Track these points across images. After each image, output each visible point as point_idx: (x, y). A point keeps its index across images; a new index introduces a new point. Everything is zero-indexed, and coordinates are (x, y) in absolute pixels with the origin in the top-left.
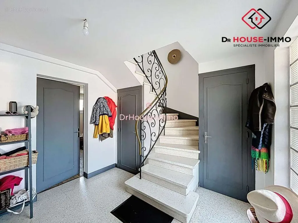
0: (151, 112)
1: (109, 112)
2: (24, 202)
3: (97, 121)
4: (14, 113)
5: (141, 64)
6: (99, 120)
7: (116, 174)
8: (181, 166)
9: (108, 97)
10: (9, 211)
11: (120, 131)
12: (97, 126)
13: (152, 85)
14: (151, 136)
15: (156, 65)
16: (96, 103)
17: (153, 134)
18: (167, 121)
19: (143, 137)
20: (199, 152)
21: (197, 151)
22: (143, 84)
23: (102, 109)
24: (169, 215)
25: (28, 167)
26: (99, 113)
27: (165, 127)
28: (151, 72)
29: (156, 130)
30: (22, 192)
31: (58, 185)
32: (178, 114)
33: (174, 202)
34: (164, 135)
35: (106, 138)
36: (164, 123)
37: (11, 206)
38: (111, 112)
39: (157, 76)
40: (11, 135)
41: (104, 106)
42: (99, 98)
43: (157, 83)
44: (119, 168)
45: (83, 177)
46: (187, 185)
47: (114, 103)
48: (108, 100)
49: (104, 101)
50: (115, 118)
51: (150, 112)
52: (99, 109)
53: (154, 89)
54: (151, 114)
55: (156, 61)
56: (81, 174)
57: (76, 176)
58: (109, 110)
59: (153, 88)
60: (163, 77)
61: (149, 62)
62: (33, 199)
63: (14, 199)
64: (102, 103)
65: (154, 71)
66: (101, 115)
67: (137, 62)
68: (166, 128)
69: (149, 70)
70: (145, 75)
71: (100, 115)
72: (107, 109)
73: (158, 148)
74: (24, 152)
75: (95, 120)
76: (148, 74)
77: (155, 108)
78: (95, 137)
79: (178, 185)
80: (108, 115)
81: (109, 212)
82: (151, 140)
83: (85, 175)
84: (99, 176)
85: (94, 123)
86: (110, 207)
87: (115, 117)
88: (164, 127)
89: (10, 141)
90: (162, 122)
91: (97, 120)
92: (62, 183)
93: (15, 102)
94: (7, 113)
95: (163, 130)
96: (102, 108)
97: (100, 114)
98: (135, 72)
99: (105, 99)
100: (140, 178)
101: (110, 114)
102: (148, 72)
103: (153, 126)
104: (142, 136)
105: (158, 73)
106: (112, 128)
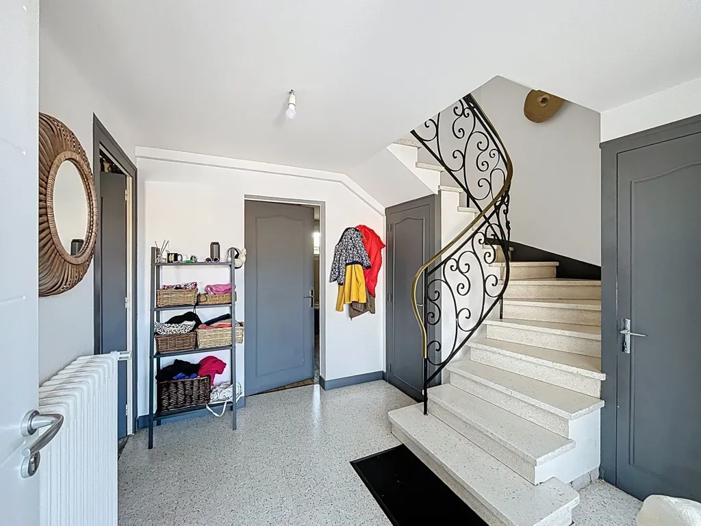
0: (456, 256)
1: (364, 259)
2: (226, 401)
3: (341, 277)
4: (216, 260)
5: (432, 145)
6: (345, 276)
7: (381, 392)
8: (533, 405)
9: (364, 227)
10: (208, 408)
11: (392, 300)
12: (341, 287)
13: (467, 191)
14: (457, 316)
15: (477, 138)
16: (340, 241)
17: (464, 313)
18: (510, 283)
19: (433, 316)
20: (603, 377)
21: (595, 374)
22: (440, 192)
23: (351, 252)
24: (478, 514)
25: (231, 347)
26: (346, 260)
27: (502, 299)
28: (464, 157)
29: (472, 302)
30: (225, 386)
31: (277, 389)
32: (557, 264)
33: (493, 488)
34: (501, 317)
35: (360, 313)
36: (500, 287)
37: (211, 402)
38: (369, 258)
39: (483, 165)
40: (212, 293)
41: (355, 246)
42: (347, 230)
43: (483, 182)
44: (389, 383)
45: (319, 385)
46: (539, 457)
47: (379, 238)
48: (365, 232)
49: (355, 235)
50: (378, 272)
51: (453, 257)
52: (344, 251)
53: (474, 199)
54: (458, 262)
55: (479, 127)
56: (316, 379)
57: (307, 382)
58: (365, 253)
59: (469, 196)
60: (502, 165)
61: (457, 133)
62: (237, 400)
63: (215, 393)
64: (351, 239)
65: (472, 153)
66: (349, 264)
67: (421, 140)
68: (507, 299)
69: (457, 154)
70: (443, 169)
71: (347, 264)
72: (359, 251)
73: (478, 350)
74: (227, 322)
75: (337, 273)
76: (455, 164)
77: (468, 247)
78: (339, 308)
79: (512, 449)
80: (362, 265)
81: (348, 461)
82: (458, 325)
83: (322, 382)
84: (346, 389)
85: (335, 280)
86: (352, 453)
87: (379, 269)
88: (500, 297)
89: (210, 303)
90: (493, 285)
91: (341, 274)
92: (283, 388)
93: (217, 243)
94: (208, 260)
95: (498, 304)
96: (351, 249)
97: (347, 262)
98: (416, 166)
99: (358, 231)
100: (425, 413)
101: (367, 262)
102: (455, 158)
103: (463, 291)
104: (431, 315)
105: (485, 157)
106: (371, 293)
